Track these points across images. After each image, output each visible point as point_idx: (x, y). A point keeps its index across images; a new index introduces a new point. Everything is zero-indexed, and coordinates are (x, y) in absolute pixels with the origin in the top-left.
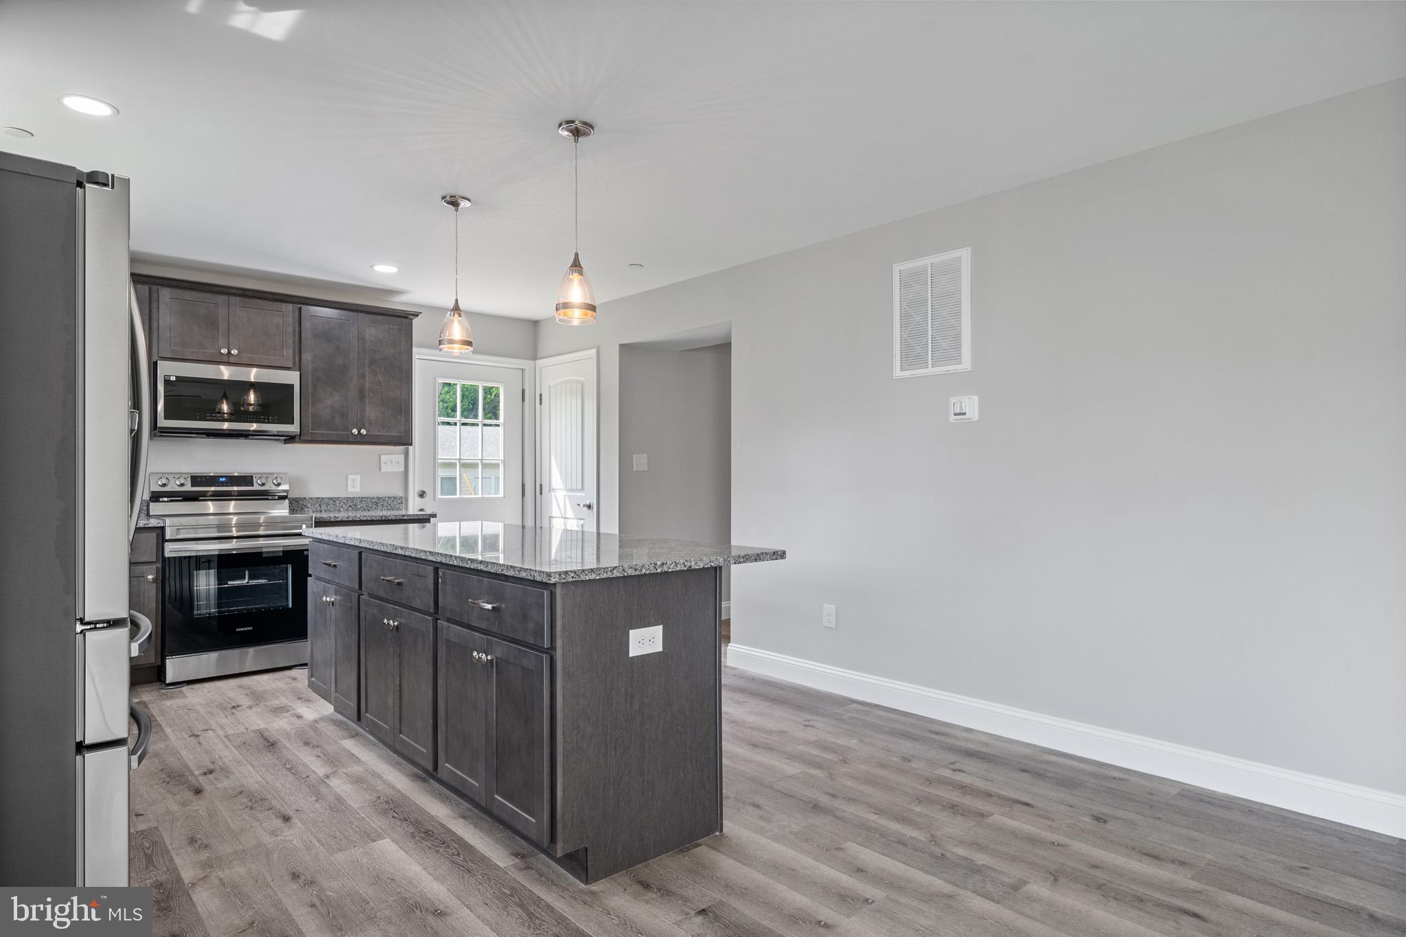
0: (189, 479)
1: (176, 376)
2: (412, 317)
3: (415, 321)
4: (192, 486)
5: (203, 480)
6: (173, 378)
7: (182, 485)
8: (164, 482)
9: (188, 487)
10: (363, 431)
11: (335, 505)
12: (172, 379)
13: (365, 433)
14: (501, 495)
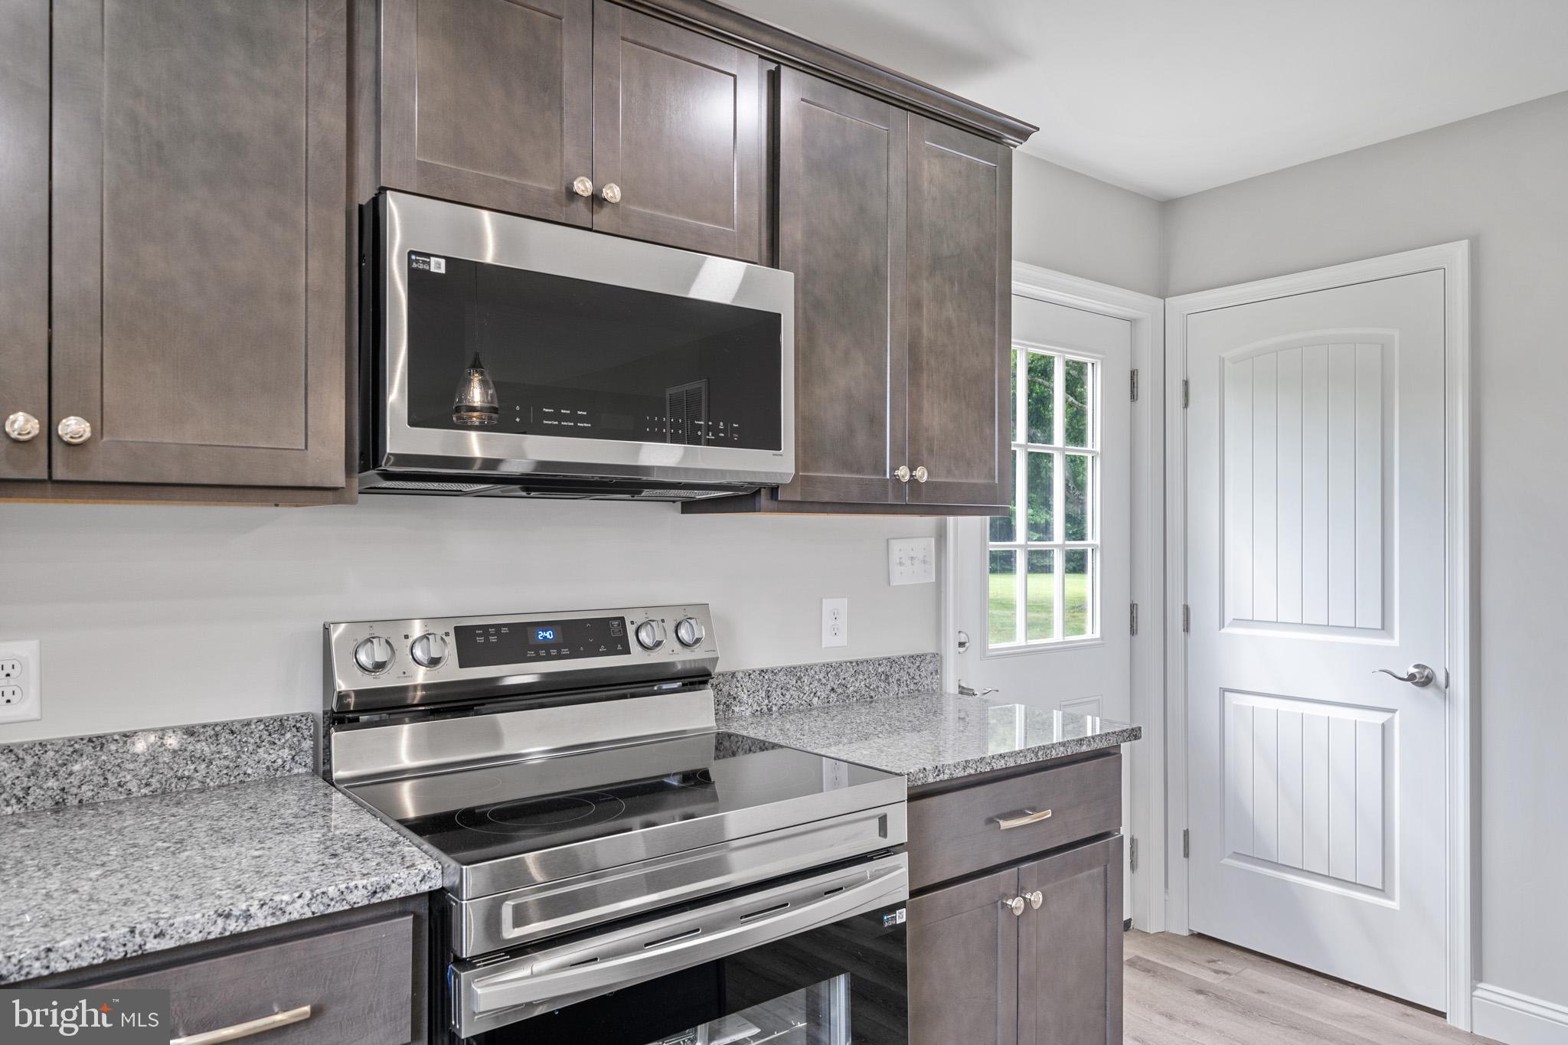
0: (451, 640)
1: (447, 259)
2: (1010, 139)
3: (1021, 151)
4: (463, 664)
5: (493, 639)
6: (438, 266)
7: (434, 662)
8: (379, 658)
9: (452, 671)
10: (922, 475)
11: (800, 689)
12: (433, 269)
13: (925, 478)
14: (1097, 635)
